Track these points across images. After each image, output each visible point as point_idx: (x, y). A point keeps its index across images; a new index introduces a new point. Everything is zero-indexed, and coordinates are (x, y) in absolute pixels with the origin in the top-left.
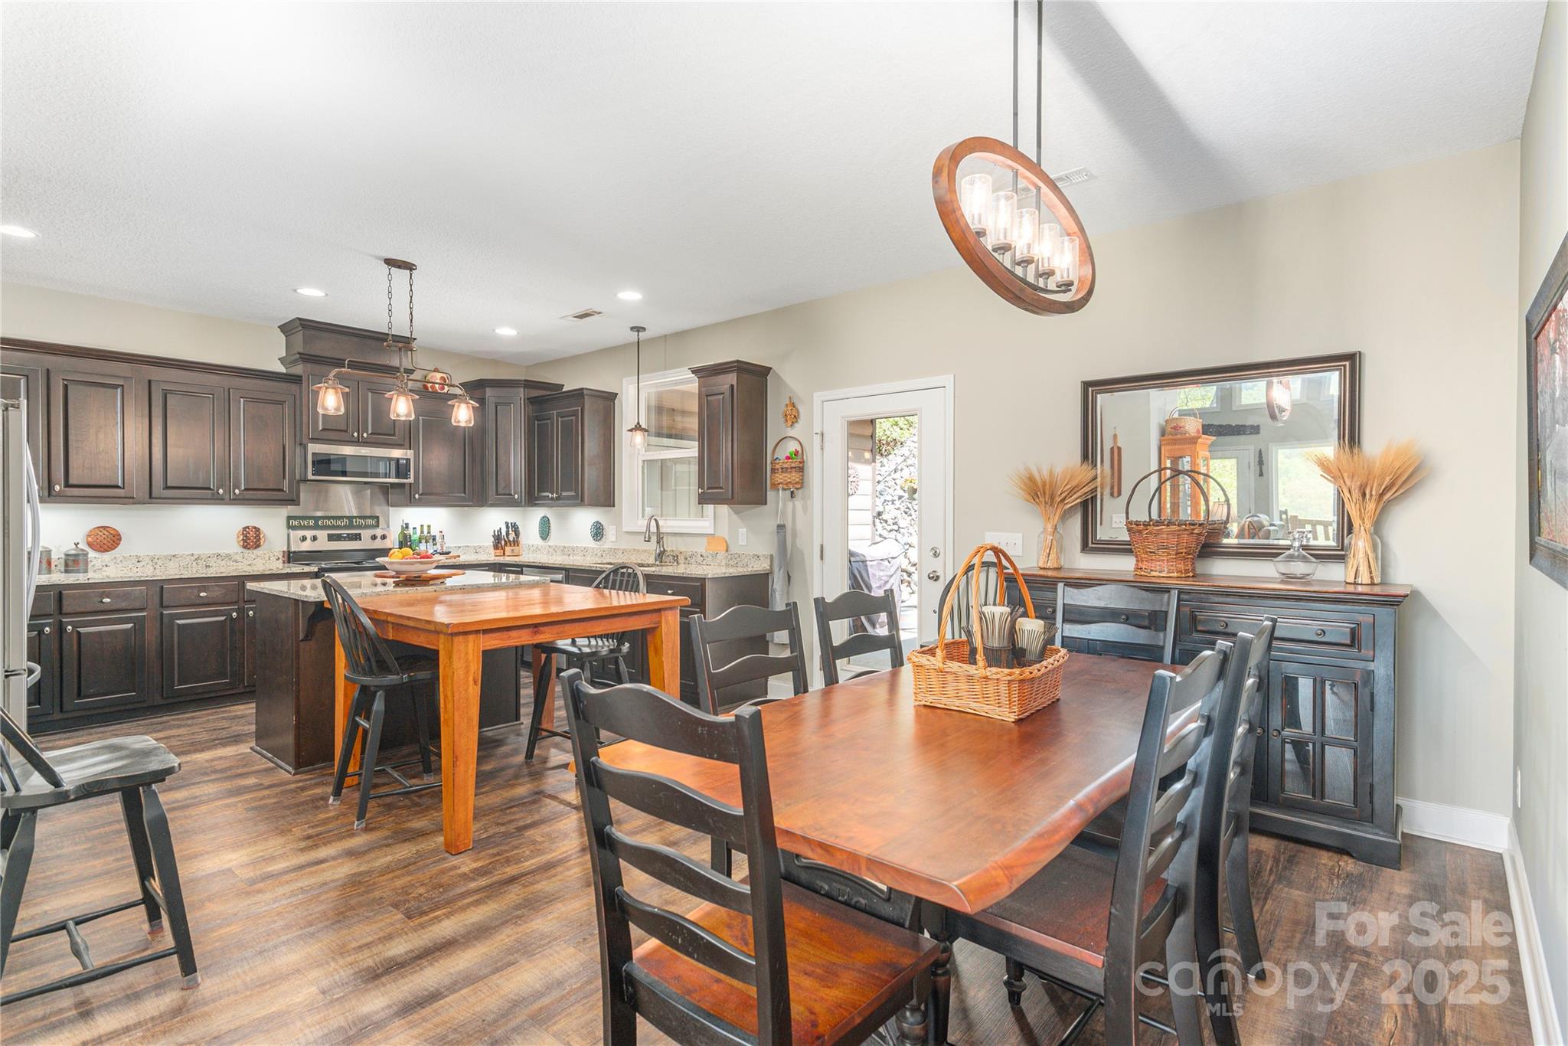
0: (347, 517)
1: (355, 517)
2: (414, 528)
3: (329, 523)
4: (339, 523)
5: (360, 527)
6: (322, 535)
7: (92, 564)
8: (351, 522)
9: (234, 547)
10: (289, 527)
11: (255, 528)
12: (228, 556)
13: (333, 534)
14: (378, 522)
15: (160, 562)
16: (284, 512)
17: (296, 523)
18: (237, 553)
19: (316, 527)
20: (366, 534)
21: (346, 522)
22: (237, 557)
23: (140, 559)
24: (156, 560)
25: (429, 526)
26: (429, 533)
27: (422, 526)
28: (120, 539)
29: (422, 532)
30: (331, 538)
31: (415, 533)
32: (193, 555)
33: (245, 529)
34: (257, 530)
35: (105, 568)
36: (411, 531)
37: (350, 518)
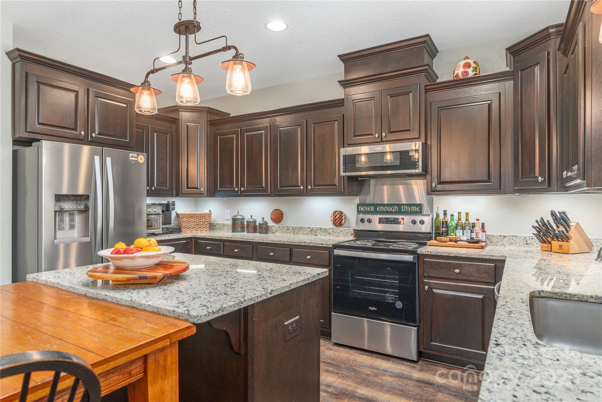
0: (397, 205)
1: (403, 205)
2: (452, 215)
3: (384, 209)
4: (391, 209)
5: (406, 213)
6: (376, 218)
7: (272, 229)
8: (400, 209)
9: (329, 225)
10: (359, 212)
11: (340, 211)
12: (326, 229)
13: (382, 218)
14: (421, 209)
15: (296, 231)
16: (357, 200)
17: (362, 209)
18: (330, 229)
19: (375, 212)
20: (408, 219)
21: (396, 208)
22: (330, 231)
23: (289, 229)
24: (294, 230)
25: (467, 214)
26: (467, 220)
27: (459, 213)
28: (282, 217)
29: (459, 219)
30: (381, 221)
31: (452, 220)
32: (309, 228)
33: (335, 212)
34: (341, 213)
35: (276, 232)
36: (448, 218)
37: (399, 205)
